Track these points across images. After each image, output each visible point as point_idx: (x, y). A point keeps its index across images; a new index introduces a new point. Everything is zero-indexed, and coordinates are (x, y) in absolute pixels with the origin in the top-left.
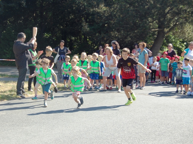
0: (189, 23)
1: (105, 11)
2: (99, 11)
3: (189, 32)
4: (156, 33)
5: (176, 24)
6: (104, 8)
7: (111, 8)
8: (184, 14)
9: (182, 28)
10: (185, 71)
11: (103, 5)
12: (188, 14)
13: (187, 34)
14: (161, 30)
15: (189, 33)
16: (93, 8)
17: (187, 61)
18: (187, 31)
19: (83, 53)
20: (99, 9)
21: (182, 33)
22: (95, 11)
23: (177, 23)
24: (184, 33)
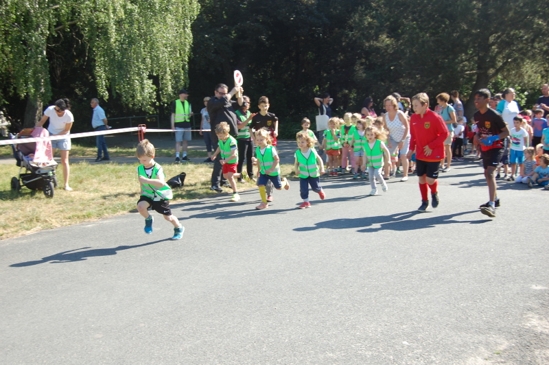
0: (529, 58)
1: (388, 45)
2: (378, 45)
3: (529, 73)
4: (475, 77)
5: (507, 61)
6: (388, 41)
7: (398, 40)
8: (518, 44)
9: (518, 67)
10: (517, 140)
11: (385, 36)
12: (524, 44)
13: (526, 77)
14: (482, 72)
15: (530, 76)
16: (368, 41)
17: (518, 121)
18: (527, 72)
19: (347, 114)
20: (378, 42)
21: (519, 77)
22: (372, 46)
23: (509, 60)
24: (521, 76)
